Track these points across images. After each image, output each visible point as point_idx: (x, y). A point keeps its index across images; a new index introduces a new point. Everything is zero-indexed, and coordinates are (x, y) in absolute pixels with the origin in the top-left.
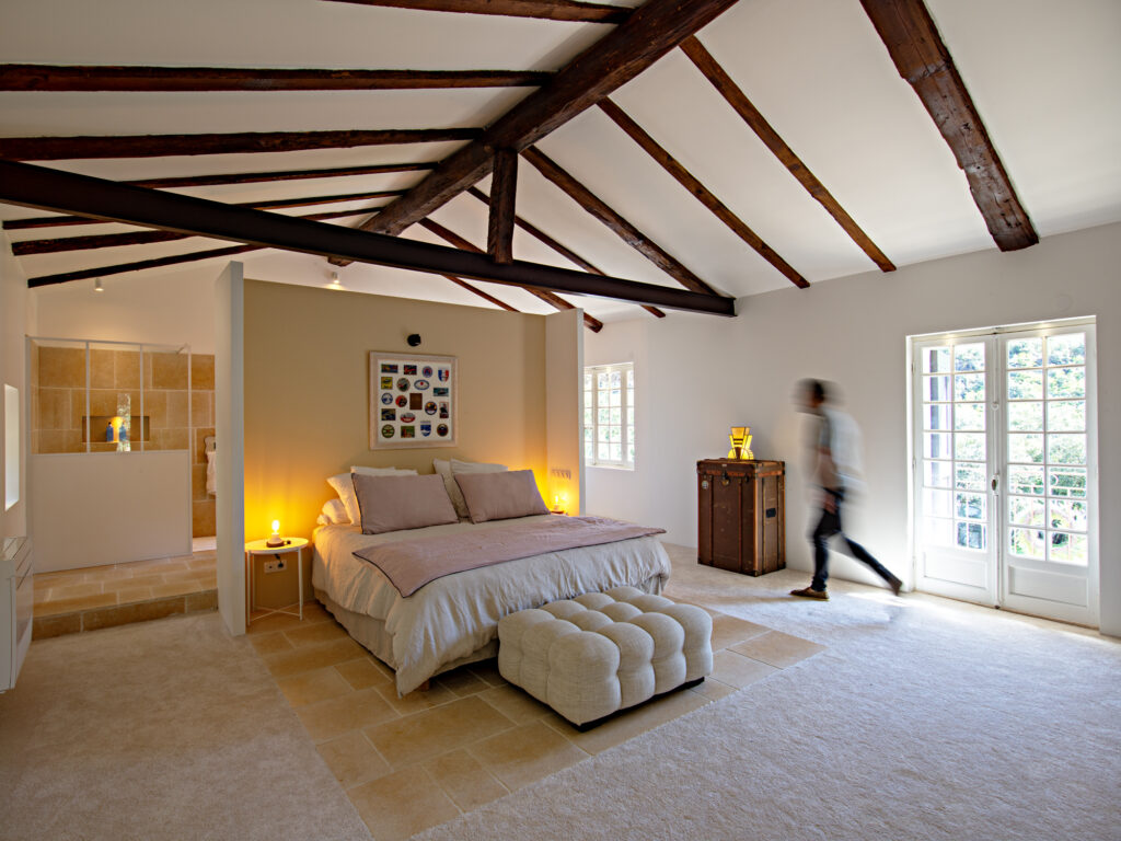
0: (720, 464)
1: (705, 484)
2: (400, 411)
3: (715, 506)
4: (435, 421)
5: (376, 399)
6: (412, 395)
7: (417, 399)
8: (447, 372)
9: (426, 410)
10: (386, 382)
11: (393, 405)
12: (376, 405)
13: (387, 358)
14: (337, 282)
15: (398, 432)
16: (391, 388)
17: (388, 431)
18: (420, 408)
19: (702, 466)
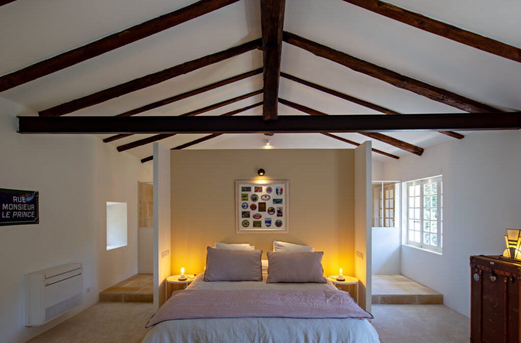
0: (489, 262)
1: (476, 276)
2: (252, 213)
3: (484, 297)
4: (274, 218)
5: (238, 206)
6: (259, 203)
7: (263, 206)
8: (282, 190)
9: (268, 212)
10: (245, 197)
11: (249, 209)
12: (238, 209)
13: (244, 183)
14: (268, 144)
15: (251, 224)
16: (247, 200)
17: (245, 224)
18: (265, 211)
19: (474, 261)
